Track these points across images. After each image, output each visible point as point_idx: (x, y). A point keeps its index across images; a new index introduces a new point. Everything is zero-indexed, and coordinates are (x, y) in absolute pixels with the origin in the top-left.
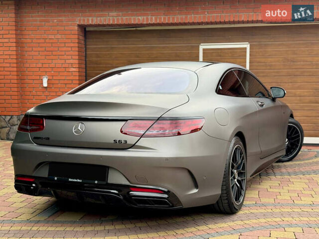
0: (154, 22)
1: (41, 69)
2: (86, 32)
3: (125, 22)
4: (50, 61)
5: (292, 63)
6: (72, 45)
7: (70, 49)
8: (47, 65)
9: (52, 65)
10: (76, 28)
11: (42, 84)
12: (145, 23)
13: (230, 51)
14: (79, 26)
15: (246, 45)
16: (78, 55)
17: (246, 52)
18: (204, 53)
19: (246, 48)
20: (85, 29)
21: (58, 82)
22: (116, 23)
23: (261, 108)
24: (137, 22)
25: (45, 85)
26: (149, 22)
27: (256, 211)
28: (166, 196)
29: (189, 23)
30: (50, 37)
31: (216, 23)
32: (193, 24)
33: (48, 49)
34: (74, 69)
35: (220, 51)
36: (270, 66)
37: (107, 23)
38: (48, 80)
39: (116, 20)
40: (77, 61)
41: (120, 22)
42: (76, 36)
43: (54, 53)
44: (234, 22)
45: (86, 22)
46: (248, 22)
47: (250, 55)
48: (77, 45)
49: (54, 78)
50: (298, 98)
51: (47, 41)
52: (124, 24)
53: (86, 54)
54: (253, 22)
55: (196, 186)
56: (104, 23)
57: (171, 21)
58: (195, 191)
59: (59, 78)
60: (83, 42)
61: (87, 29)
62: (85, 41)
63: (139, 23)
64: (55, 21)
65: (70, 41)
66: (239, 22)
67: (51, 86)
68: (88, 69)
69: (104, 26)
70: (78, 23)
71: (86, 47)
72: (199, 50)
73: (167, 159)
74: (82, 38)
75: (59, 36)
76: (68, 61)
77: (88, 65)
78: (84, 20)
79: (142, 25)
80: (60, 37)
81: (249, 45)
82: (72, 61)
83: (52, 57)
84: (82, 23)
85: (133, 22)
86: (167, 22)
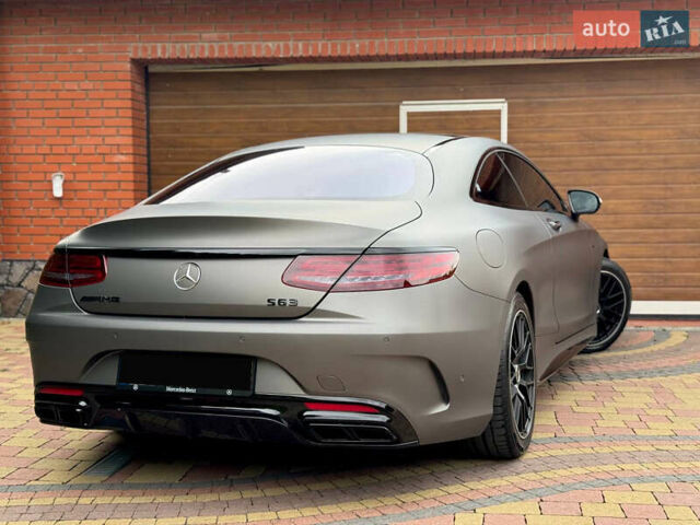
0: (300, 53)
1: (49, 159)
2: (149, 75)
3: (237, 54)
4: (68, 141)
5: (597, 144)
6: (118, 103)
7: (113, 112)
8: (61, 150)
9: (73, 149)
10: (128, 66)
11: (52, 190)
12: (281, 56)
13: (467, 117)
14: (134, 61)
15: (501, 105)
16: (133, 127)
17: (499, 119)
18: (409, 122)
19: (499, 112)
20: (146, 68)
21: (86, 186)
22: (216, 55)
23: (556, 234)
24: (263, 54)
25: (58, 192)
26: (291, 54)
27: (560, 453)
28: (383, 418)
29: (378, 56)
30: (68, 85)
31: (436, 57)
32: (387, 58)
33: (62, 114)
34: (123, 158)
35: (443, 117)
36: (553, 148)
37: (197, 55)
38: (65, 181)
39: (216, 50)
40: (129, 141)
41: (226, 54)
42: (128, 85)
43: (78, 122)
44: (474, 56)
45: (149, 52)
46: (504, 55)
47: (510, 126)
48: (129, 104)
49: (79, 177)
50: (612, 218)
51: (62, 94)
52: (236, 58)
53: (148, 124)
54: (514, 55)
55: (446, 398)
56: (191, 56)
57: (339, 52)
58: (444, 408)
59: (90, 176)
60: (142, 97)
61: (152, 69)
62: (147, 96)
63: (268, 56)
64: (80, 50)
65: (113, 94)
66: (485, 56)
67: (72, 194)
68: (153, 158)
69: (189, 61)
70: (131, 55)
71: (148, 110)
72: (398, 115)
73: (387, 338)
74: (138, 88)
75: (88, 85)
76: (108, 140)
77: (152, 149)
78: (145, 49)
79: (275, 61)
80: (91, 87)
81: (506, 104)
82: (118, 140)
83: (74, 131)
84: (140, 55)
85: (254, 54)
86: (329, 53)
